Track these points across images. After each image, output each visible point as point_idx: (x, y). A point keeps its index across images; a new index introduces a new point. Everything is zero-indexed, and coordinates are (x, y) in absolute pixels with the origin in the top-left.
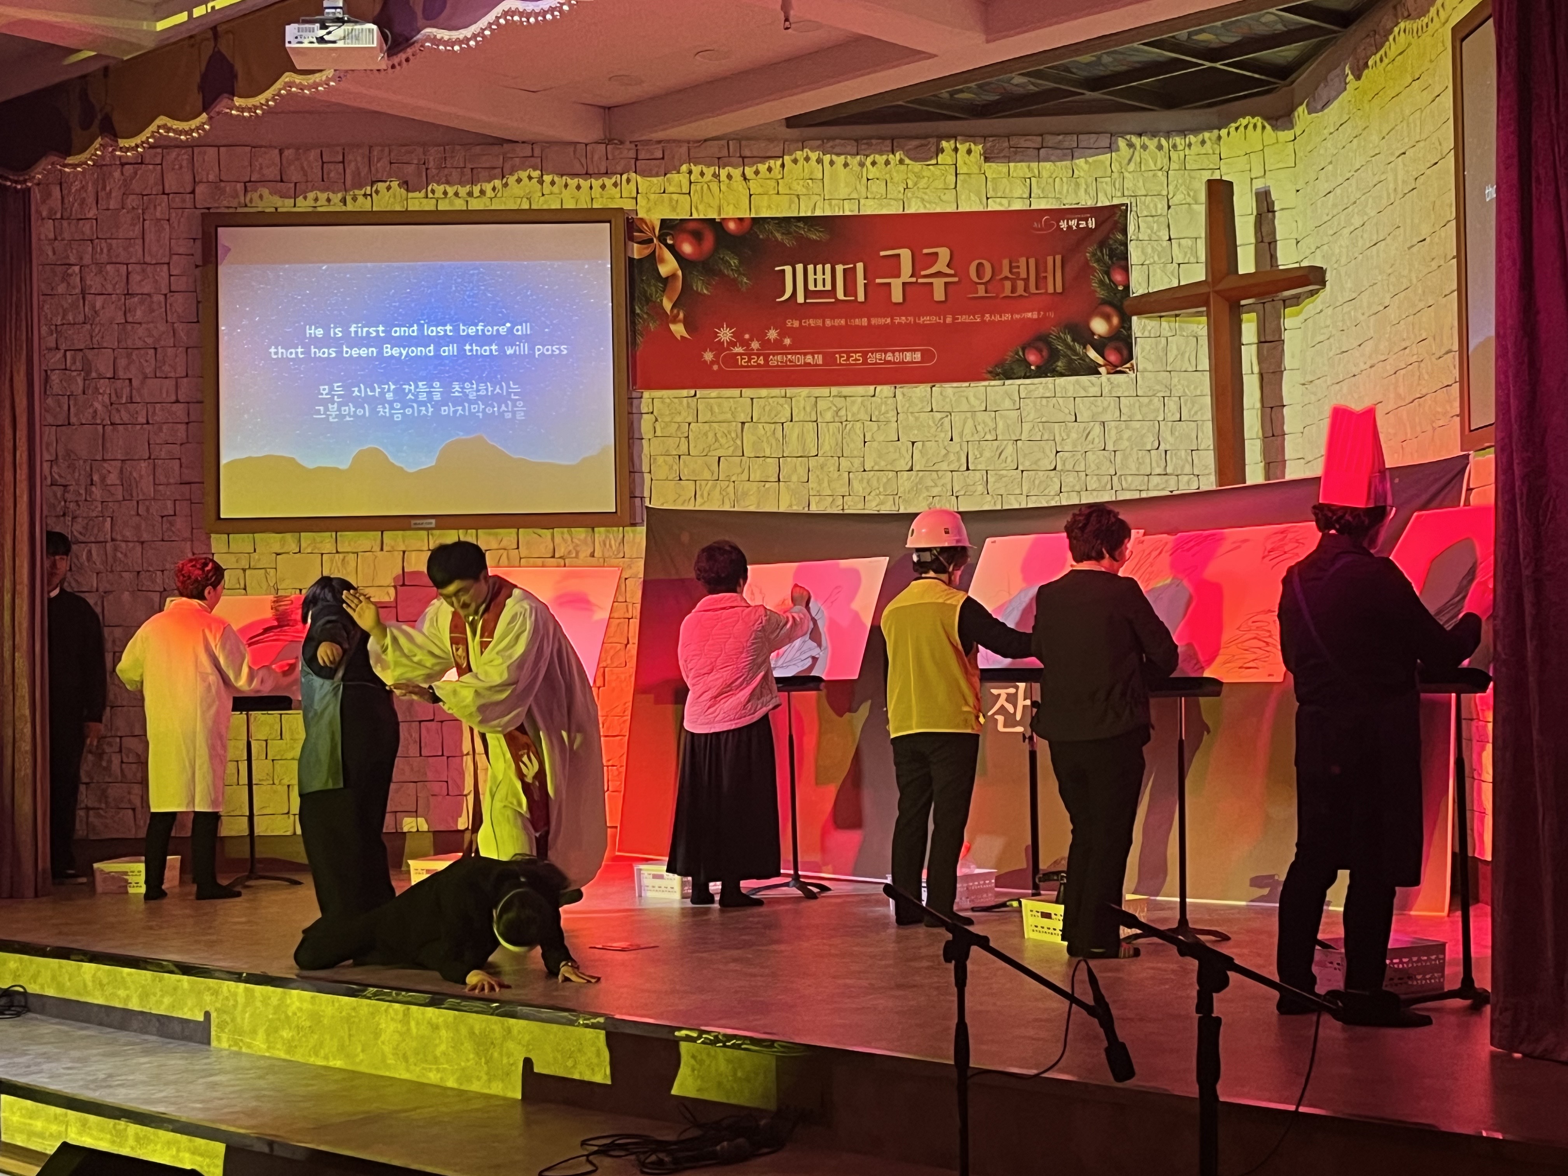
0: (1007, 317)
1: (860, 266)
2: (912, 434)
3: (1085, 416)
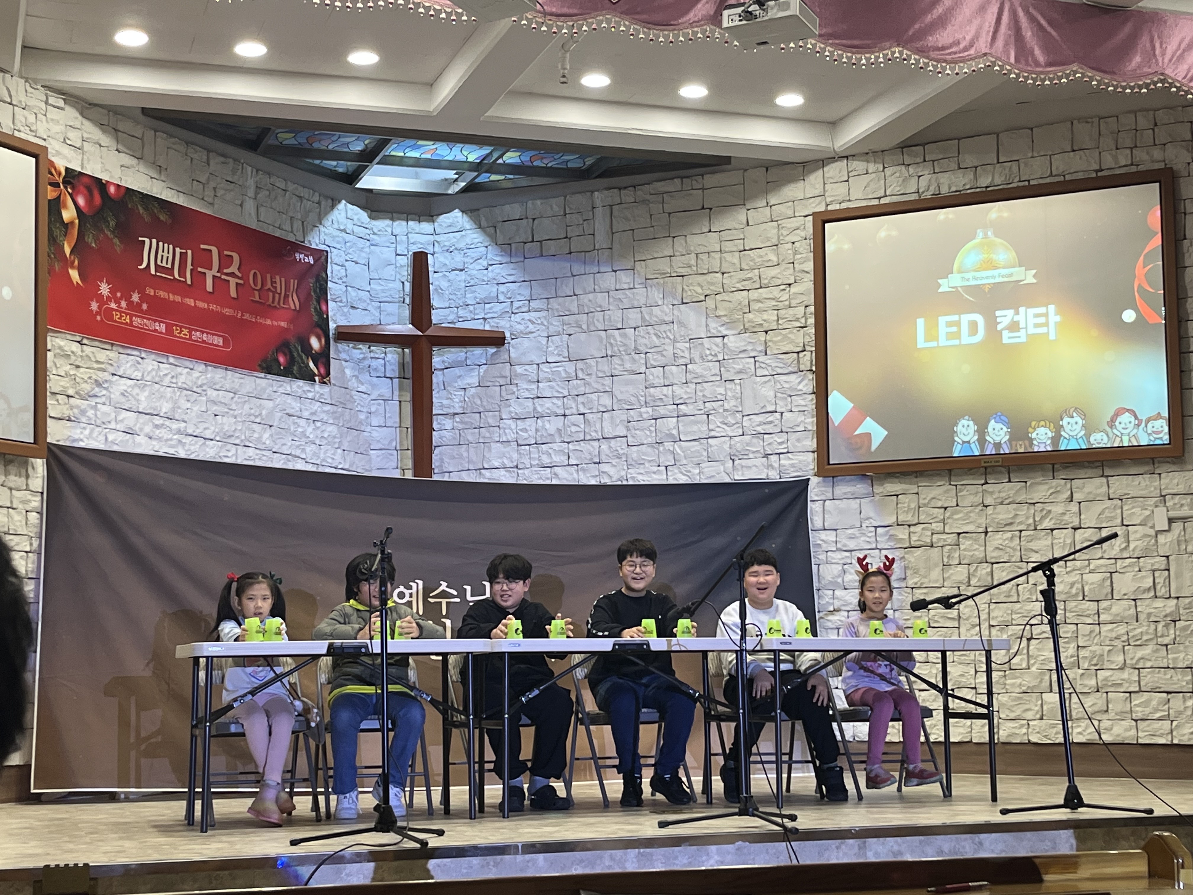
0: (269, 322)
1: (189, 252)
2: (215, 409)
3: (306, 414)
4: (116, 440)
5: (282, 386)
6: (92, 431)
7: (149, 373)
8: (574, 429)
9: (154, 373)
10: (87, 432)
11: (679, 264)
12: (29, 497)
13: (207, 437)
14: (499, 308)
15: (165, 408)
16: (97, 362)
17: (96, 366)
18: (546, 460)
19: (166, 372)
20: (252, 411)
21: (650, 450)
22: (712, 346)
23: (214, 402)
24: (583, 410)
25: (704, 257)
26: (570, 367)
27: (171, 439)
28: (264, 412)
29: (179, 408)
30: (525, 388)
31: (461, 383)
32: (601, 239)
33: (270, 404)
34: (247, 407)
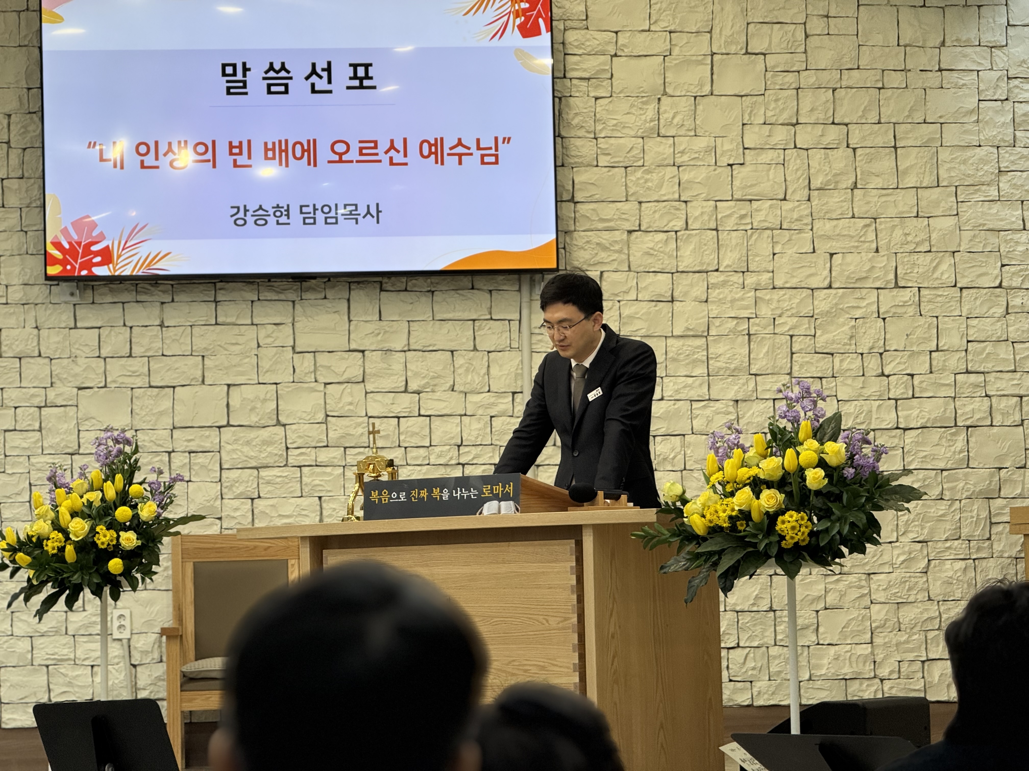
4: (637, 313)
5: (978, 190)
7: (696, 218)
9: (706, 217)
12: (492, 400)
13: (813, 287)
16: (602, 220)
17: (601, 226)
19: (728, 212)
20: (909, 238)
23: (829, 238)
27: (742, 299)
28: (934, 236)
29: (757, 255)
33: (952, 221)
34: (898, 233)
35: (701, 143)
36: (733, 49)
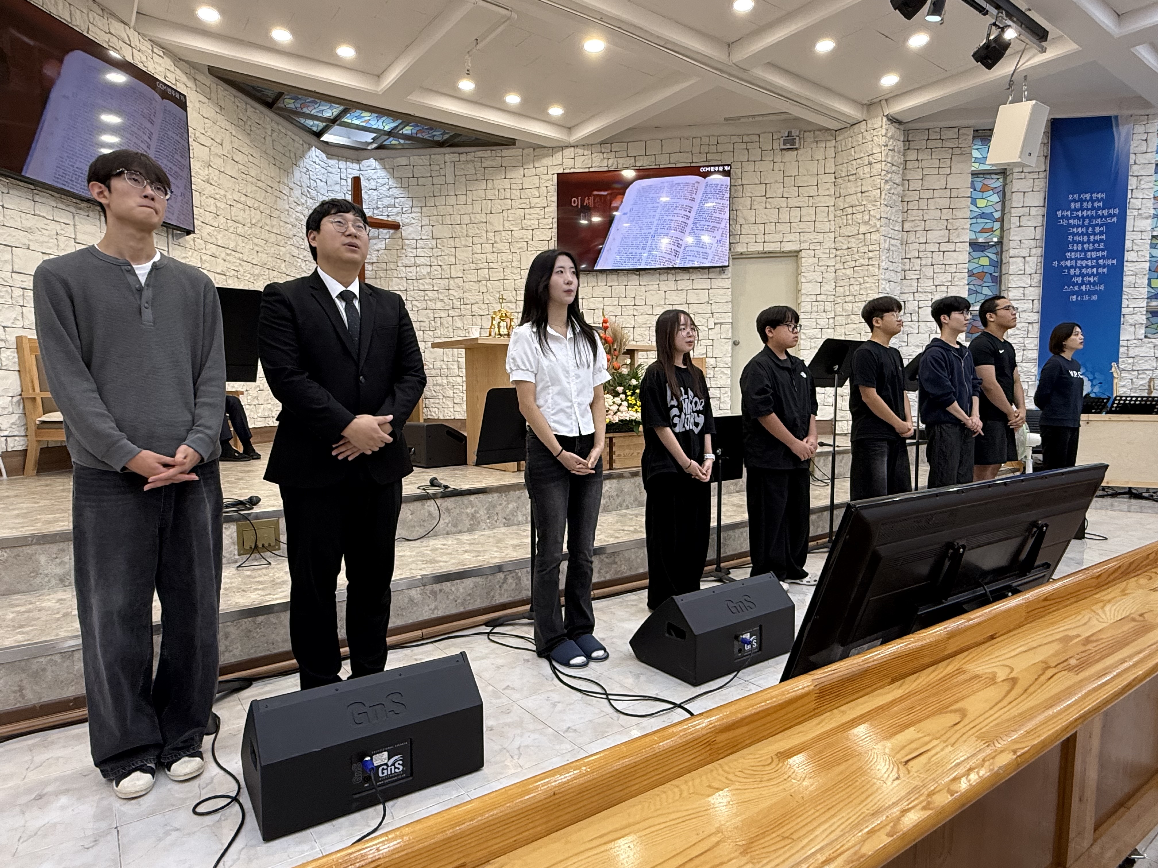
2: (257, 248)
3: (301, 257)
6: (193, 253)
7: (221, 224)
8: (436, 273)
10: (190, 253)
11: (490, 194)
14: (395, 210)
15: (232, 245)
18: (422, 288)
19: (230, 225)
21: (474, 284)
22: (506, 235)
23: (257, 245)
24: (440, 263)
25: (502, 191)
26: (434, 242)
30: (410, 251)
31: (376, 247)
32: (450, 179)
34: (273, 249)
35: (222, 192)
36: (229, 156)
